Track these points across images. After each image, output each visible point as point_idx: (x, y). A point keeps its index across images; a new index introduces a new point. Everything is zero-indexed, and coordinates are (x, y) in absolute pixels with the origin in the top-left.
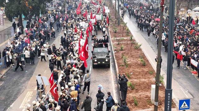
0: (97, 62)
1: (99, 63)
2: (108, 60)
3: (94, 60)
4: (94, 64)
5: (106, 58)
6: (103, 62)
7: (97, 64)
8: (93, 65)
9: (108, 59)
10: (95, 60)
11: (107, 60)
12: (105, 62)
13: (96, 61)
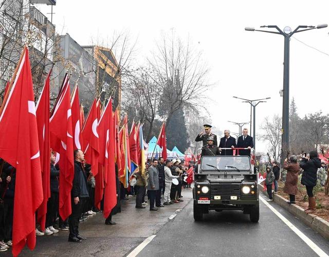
0: (209, 196)
1: (217, 198)
2: (252, 189)
3: (200, 189)
4: (200, 202)
5: (244, 183)
6: (234, 198)
7: (208, 202)
8: (196, 205)
9: (250, 186)
10: (202, 186)
11: (246, 190)
12: (240, 194)
13: (205, 190)
